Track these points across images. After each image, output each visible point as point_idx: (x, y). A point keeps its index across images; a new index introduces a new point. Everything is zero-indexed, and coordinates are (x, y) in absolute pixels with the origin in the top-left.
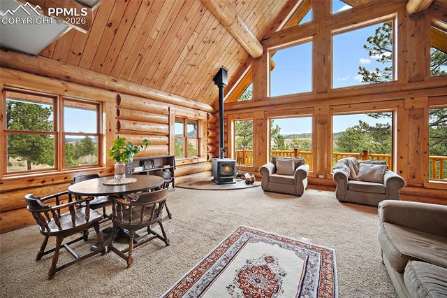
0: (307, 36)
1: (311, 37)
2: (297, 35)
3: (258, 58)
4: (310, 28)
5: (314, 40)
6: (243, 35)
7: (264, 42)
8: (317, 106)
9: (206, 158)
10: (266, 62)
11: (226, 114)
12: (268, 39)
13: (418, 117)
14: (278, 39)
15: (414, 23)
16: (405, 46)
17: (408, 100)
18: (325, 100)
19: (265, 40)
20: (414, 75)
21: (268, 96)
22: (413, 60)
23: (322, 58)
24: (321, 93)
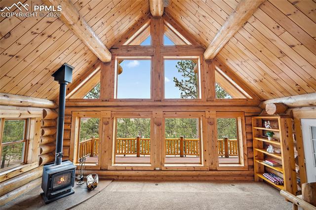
0: (148, 55)
1: (150, 57)
2: (140, 52)
3: (106, 63)
4: (149, 50)
5: (152, 59)
6: (90, 39)
7: (113, 51)
8: (154, 111)
9: (37, 163)
10: (114, 67)
11: (69, 111)
12: (116, 49)
13: (212, 124)
14: (125, 52)
15: (207, 65)
16: (204, 78)
17: (207, 112)
18: (159, 106)
19: (113, 49)
20: (209, 97)
21: (115, 98)
22: (208, 88)
23: (158, 75)
24: (157, 101)
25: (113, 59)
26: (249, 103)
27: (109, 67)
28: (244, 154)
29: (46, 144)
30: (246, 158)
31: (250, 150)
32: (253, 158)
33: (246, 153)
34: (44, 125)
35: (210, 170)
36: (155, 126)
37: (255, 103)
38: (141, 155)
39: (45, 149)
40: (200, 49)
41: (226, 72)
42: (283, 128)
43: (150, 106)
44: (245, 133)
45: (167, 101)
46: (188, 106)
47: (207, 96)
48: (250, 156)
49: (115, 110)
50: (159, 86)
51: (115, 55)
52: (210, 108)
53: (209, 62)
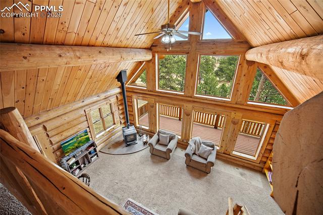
0: (183, 53)
2: (176, 50)
7: (153, 48)
8: (185, 105)
9: (119, 124)
10: (155, 64)
11: (130, 94)
12: (156, 46)
13: (235, 123)
14: (163, 49)
15: (247, 66)
16: (239, 80)
17: (233, 113)
18: (189, 101)
19: (153, 46)
20: (238, 100)
21: (157, 90)
22: (241, 91)
23: (191, 74)
24: (188, 97)
25: (154, 56)
27: (151, 64)
28: (260, 152)
29: (121, 114)
30: (261, 155)
31: (268, 151)
32: (268, 157)
33: (263, 152)
35: (224, 153)
39: (122, 117)
40: (244, 45)
43: (182, 100)
44: (268, 138)
45: (197, 98)
46: (216, 105)
47: (238, 99)
48: (266, 155)
49: (157, 99)
50: (191, 85)
51: (155, 52)
52: (238, 110)
53: (251, 63)
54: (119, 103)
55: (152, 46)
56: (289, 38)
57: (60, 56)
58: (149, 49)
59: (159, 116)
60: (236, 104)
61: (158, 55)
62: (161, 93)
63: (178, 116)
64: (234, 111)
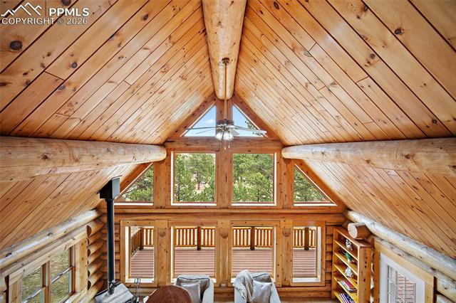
0: (212, 151)
2: (201, 146)
4: (214, 144)
8: (220, 221)
9: (86, 288)
10: (170, 166)
11: (117, 219)
12: (172, 142)
13: (287, 235)
14: (183, 146)
15: (286, 165)
16: (281, 180)
17: (282, 221)
18: (226, 215)
19: (168, 142)
20: (285, 204)
21: (172, 204)
22: (285, 192)
23: (224, 176)
24: (224, 208)
25: (168, 155)
26: (333, 211)
27: (163, 166)
28: (322, 268)
29: (93, 263)
30: (324, 273)
31: (329, 264)
32: (331, 273)
33: (324, 268)
34: (90, 243)
35: (283, 286)
36: (221, 237)
37: (339, 211)
38: (202, 248)
39: (92, 270)
40: (277, 144)
41: (307, 173)
42: (362, 258)
43: (215, 214)
44: (324, 245)
45: (235, 208)
46: (260, 213)
47: (283, 202)
48: (329, 270)
49: (173, 218)
50: (226, 190)
51: (171, 149)
52: (286, 216)
53: (288, 161)
54: (91, 241)
55: (166, 141)
56: (352, 140)
57: (45, 158)
58: (162, 145)
59: (174, 250)
60: (283, 208)
61: (174, 153)
62: (179, 208)
63: (196, 243)
64: (284, 218)
